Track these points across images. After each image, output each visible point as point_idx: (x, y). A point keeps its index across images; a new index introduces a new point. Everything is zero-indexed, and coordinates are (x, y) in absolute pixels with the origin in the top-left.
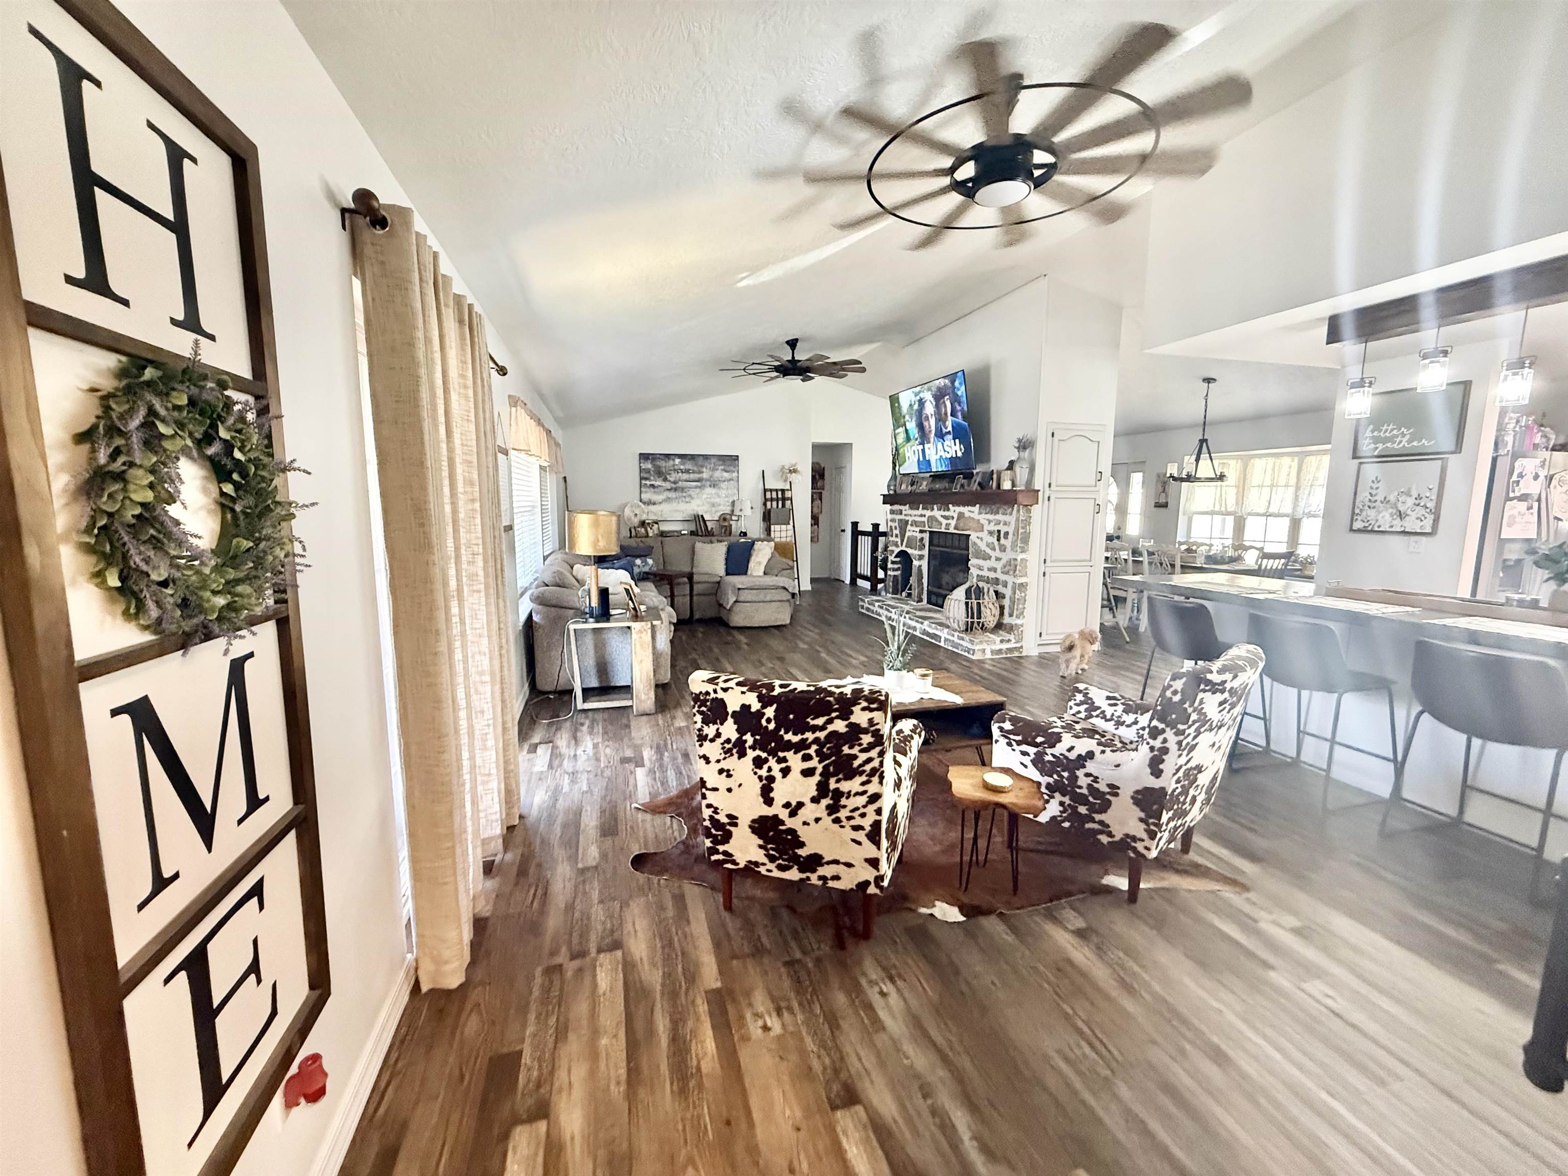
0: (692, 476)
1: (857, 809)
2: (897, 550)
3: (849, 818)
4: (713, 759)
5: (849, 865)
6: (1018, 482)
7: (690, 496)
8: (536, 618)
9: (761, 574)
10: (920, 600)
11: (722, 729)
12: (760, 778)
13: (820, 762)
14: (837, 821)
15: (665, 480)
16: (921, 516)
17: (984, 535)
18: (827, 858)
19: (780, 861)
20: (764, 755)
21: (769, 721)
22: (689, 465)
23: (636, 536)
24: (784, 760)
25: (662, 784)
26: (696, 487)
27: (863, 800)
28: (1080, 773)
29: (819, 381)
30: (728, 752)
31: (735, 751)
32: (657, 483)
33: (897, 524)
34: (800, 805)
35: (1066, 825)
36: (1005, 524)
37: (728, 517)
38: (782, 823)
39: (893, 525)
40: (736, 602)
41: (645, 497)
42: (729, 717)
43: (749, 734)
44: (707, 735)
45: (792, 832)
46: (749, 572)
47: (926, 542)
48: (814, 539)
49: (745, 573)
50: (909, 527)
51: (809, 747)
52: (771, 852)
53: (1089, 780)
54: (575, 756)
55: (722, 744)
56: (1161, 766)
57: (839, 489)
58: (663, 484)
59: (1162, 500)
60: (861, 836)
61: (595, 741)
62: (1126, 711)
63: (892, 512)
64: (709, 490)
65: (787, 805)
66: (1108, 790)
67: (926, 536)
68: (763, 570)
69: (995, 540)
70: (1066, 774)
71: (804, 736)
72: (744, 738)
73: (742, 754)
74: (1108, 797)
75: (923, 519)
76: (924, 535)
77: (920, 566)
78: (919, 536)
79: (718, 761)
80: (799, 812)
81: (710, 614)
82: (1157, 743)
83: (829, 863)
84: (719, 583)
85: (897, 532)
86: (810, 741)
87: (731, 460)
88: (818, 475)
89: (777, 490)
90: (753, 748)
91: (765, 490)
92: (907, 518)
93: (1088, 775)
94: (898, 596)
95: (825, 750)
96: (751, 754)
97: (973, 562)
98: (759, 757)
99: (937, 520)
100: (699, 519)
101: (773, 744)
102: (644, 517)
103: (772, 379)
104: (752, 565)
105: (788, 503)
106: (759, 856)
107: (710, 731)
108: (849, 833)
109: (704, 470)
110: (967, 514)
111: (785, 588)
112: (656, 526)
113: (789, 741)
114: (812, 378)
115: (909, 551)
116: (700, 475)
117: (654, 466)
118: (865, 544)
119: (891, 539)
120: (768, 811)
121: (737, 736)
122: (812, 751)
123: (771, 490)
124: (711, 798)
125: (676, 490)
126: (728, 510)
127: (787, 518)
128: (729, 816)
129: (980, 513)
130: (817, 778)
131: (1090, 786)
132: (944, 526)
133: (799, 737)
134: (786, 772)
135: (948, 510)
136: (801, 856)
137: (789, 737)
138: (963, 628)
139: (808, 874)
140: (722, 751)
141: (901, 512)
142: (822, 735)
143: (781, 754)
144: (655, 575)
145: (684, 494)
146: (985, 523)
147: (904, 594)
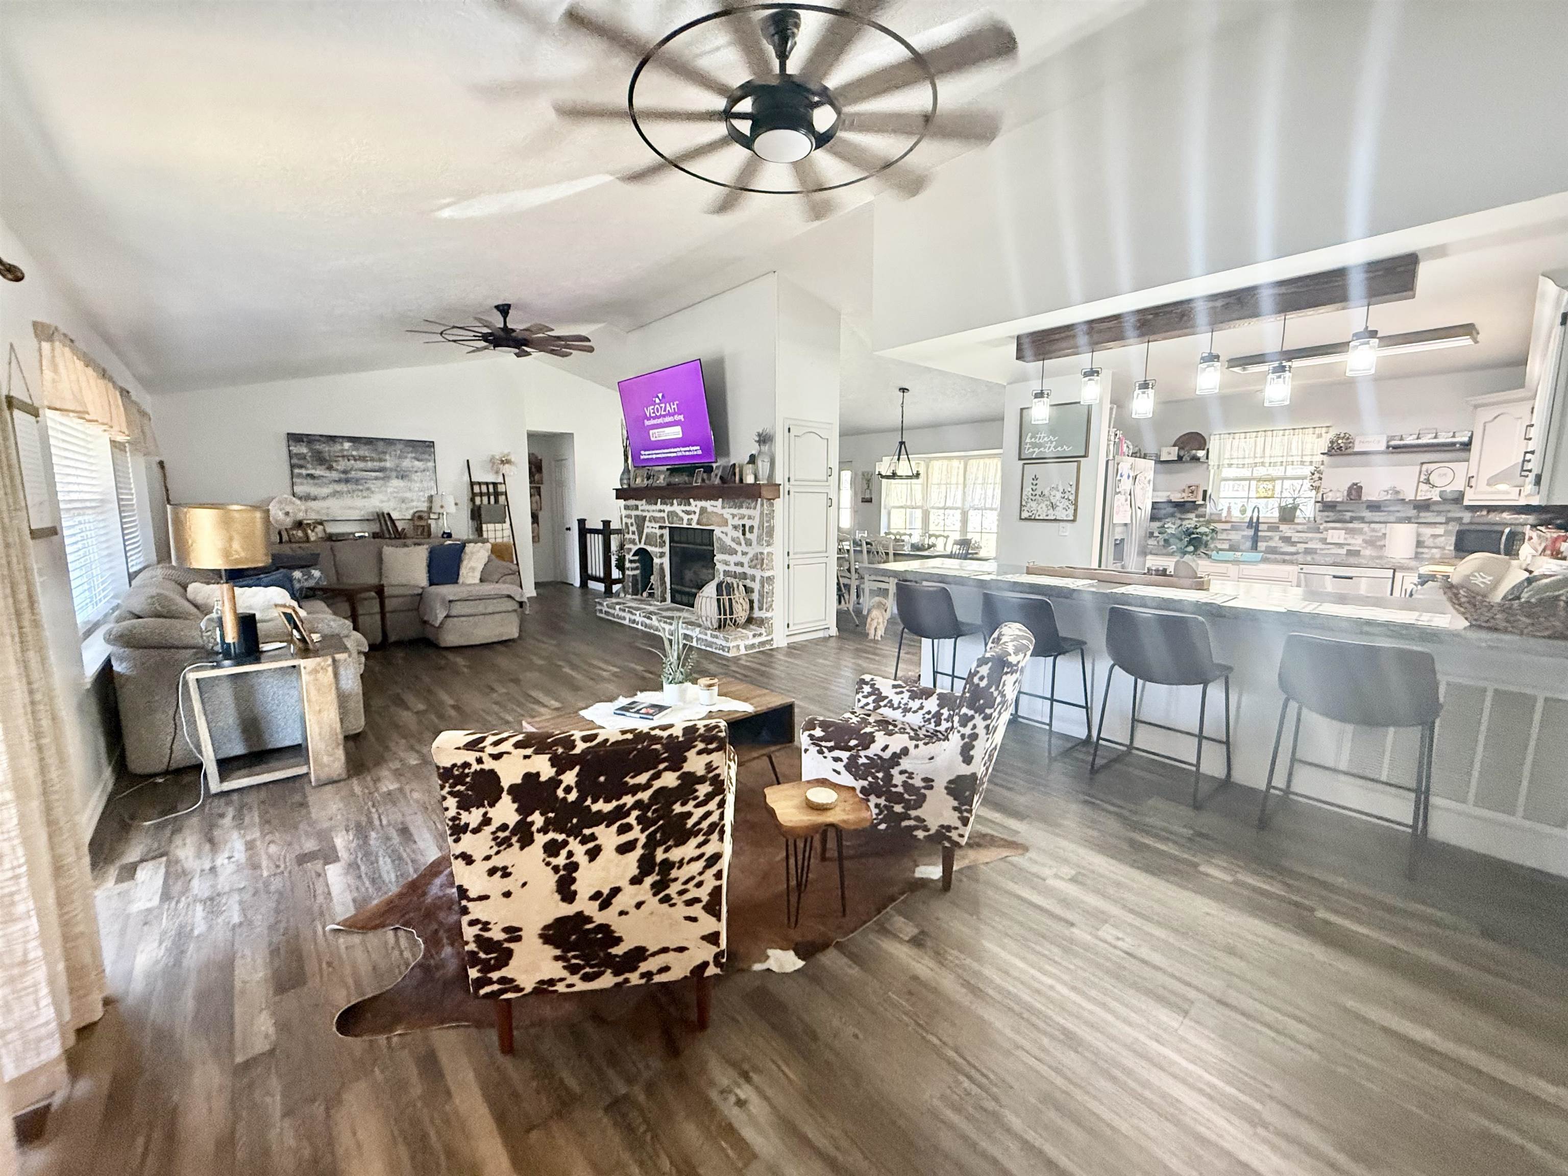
0: (370, 465)
1: (692, 878)
2: (635, 548)
3: (681, 893)
4: (478, 856)
5: (681, 949)
6: (760, 476)
7: (368, 489)
8: (117, 667)
9: (477, 581)
10: (664, 600)
11: (492, 813)
12: (556, 869)
13: (642, 831)
14: (666, 899)
15: (330, 468)
16: (660, 511)
17: (729, 529)
18: (652, 949)
19: (587, 970)
20: (561, 837)
21: (568, 790)
22: (364, 451)
23: (290, 541)
24: (593, 837)
25: (373, 881)
26: (376, 478)
27: (701, 864)
28: (895, 771)
29: (537, 359)
30: (503, 843)
31: (514, 839)
32: (318, 472)
33: (633, 520)
34: (616, 891)
35: (883, 826)
36: (750, 518)
37: (425, 515)
38: (589, 920)
39: (629, 521)
40: (447, 616)
41: (299, 489)
42: (504, 795)
43: (537, 813)
44: (467, 825)
45: (605, 928)
46: (461, 580)
47: (667, 538)
48: (536, 539)
49: (456, 582)
50: (647, 523)
51: (628, 814)
52: (574, 961)
53: (904, 777)
54: (213, 869)
55: (493, 833)
56: (972, 753)
57: (560, 485)
58: (327, 474)
59: (868, 496)
60: (696, 910)
61: (248, 838)
62: (912, 698)
63: (627, 508)
64: (395, 483)
65: (596, 896)
66: (923, 784)
67: (666, 532)
68: (478, 575)
69: (739, 534)
70: (880, 775)
71: (621, 802)
72: (529, 819)
73: (526, 841)
74: (923, 791)
75: (662, 514)
76: (664, 531)
77: (662, 564)
78: (659, 532)
79: (488, 858)
80: (614, 901)
81: (412, 633)
82: (967, 731)
83: (654, 954)
84: (421, 595)
85: (634, 528)
86: (628, 806)
87: (424, 448)
88: (536, 467)
89: (487, 484)
90: (544, 830)
91: (472, 484)
92: (644, 514)
93: (902, 772)
94: (639, 597)
95: (650, 814)
96: (541, 840)
97: (718, 557)
98: (554, 841)
99: (677, 515)
100: (384, 518)
101: (575, 821)
102: (301, 516)
103: (478, 349)
104: (463, 571)
105: (502, 499)
106: (556, 970)
107: (473, 817)
108: (682, 910)
109: (388, 457)
110: (710, 509)
111: (509, 596)
112: (320, 528)
113: (599, 812)
114: (529, 354)
115: (649, 548)
116: (382, 464)
117: (311, 450)
118: (595, 543)
119: (627, 536)
120: (568, 910)
121: (517, 817)
122: (632, 819)
123: (480, 484)
124: (477, 911)
125: (347, 481)
126: (424, 506)
127: (502, 514)
128: (506, 930)
129: (723, 508)
130: (639, 852)
131: (905, 784)
132: (685, 521)
133: (614, 804)
134: (593, 854)
135: (690, 504)
136: (616, 956)
137: (601, 806)
138: (716, 625)
139: (627, 975)
140: (493, 843)
141: (637, 508)
142: (645, 796)
143: (587, 832)
144: (324, 590)
145: (361, 487)
146: (729, 517)
147: (645, 594)
